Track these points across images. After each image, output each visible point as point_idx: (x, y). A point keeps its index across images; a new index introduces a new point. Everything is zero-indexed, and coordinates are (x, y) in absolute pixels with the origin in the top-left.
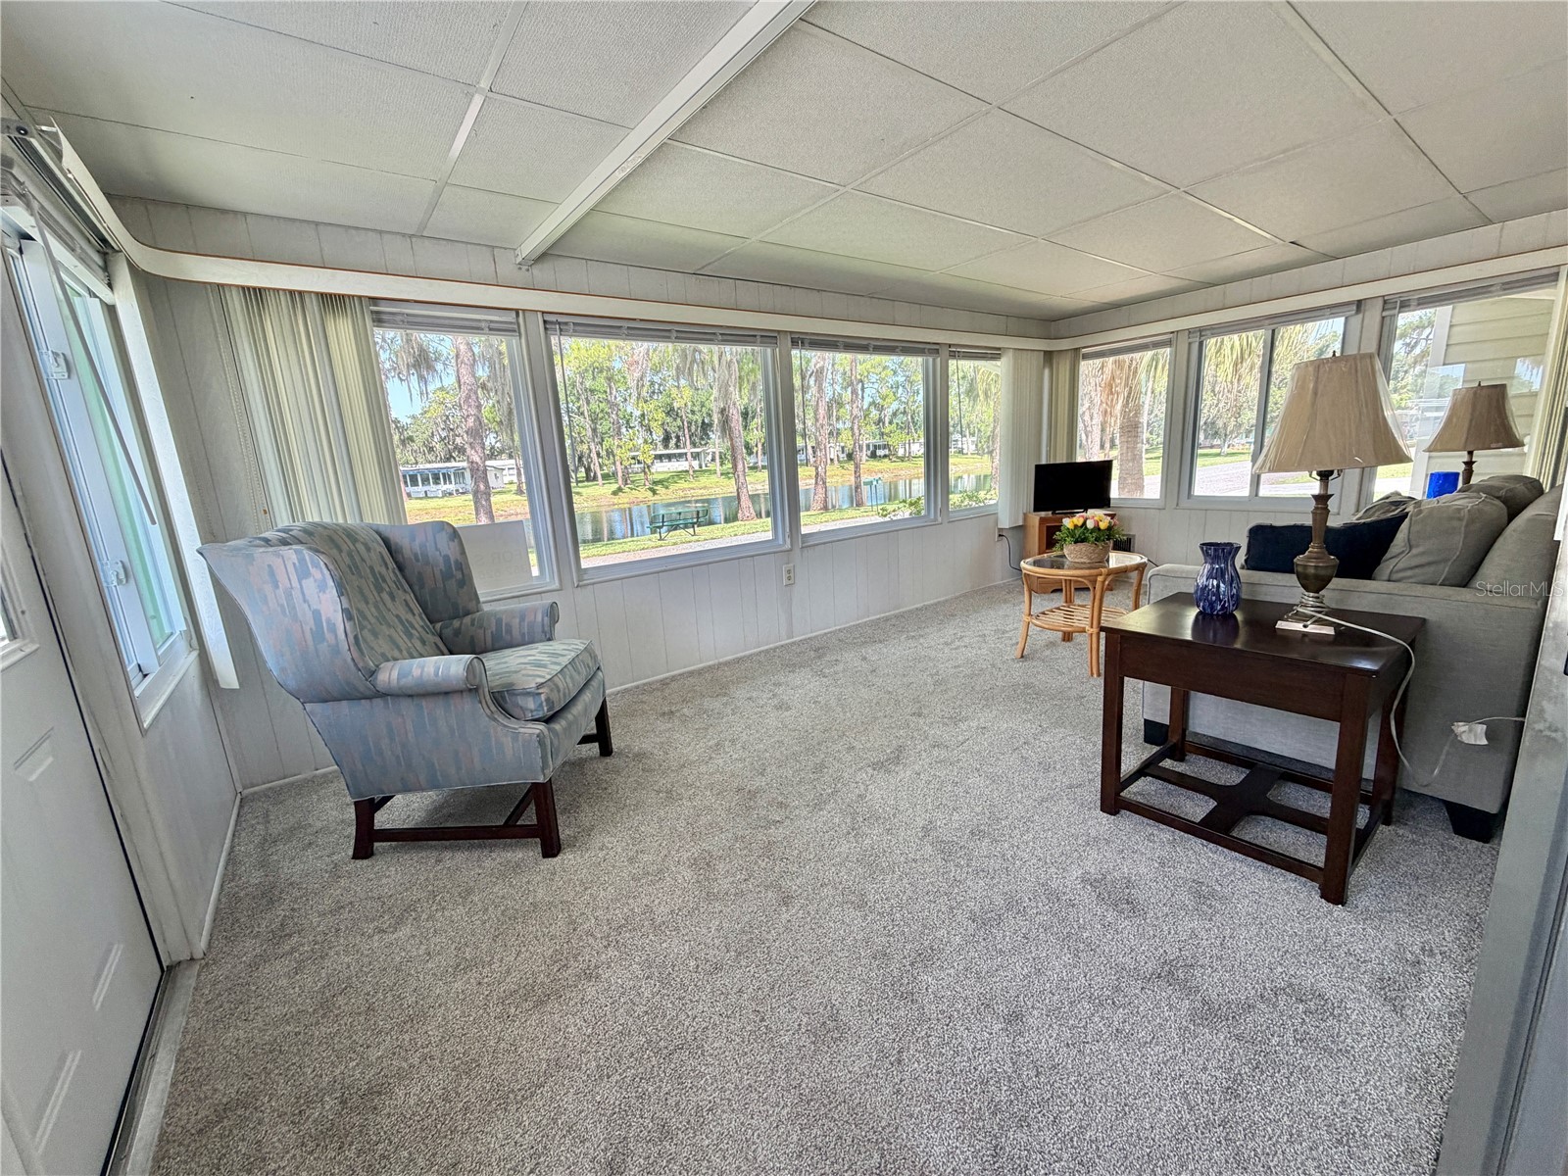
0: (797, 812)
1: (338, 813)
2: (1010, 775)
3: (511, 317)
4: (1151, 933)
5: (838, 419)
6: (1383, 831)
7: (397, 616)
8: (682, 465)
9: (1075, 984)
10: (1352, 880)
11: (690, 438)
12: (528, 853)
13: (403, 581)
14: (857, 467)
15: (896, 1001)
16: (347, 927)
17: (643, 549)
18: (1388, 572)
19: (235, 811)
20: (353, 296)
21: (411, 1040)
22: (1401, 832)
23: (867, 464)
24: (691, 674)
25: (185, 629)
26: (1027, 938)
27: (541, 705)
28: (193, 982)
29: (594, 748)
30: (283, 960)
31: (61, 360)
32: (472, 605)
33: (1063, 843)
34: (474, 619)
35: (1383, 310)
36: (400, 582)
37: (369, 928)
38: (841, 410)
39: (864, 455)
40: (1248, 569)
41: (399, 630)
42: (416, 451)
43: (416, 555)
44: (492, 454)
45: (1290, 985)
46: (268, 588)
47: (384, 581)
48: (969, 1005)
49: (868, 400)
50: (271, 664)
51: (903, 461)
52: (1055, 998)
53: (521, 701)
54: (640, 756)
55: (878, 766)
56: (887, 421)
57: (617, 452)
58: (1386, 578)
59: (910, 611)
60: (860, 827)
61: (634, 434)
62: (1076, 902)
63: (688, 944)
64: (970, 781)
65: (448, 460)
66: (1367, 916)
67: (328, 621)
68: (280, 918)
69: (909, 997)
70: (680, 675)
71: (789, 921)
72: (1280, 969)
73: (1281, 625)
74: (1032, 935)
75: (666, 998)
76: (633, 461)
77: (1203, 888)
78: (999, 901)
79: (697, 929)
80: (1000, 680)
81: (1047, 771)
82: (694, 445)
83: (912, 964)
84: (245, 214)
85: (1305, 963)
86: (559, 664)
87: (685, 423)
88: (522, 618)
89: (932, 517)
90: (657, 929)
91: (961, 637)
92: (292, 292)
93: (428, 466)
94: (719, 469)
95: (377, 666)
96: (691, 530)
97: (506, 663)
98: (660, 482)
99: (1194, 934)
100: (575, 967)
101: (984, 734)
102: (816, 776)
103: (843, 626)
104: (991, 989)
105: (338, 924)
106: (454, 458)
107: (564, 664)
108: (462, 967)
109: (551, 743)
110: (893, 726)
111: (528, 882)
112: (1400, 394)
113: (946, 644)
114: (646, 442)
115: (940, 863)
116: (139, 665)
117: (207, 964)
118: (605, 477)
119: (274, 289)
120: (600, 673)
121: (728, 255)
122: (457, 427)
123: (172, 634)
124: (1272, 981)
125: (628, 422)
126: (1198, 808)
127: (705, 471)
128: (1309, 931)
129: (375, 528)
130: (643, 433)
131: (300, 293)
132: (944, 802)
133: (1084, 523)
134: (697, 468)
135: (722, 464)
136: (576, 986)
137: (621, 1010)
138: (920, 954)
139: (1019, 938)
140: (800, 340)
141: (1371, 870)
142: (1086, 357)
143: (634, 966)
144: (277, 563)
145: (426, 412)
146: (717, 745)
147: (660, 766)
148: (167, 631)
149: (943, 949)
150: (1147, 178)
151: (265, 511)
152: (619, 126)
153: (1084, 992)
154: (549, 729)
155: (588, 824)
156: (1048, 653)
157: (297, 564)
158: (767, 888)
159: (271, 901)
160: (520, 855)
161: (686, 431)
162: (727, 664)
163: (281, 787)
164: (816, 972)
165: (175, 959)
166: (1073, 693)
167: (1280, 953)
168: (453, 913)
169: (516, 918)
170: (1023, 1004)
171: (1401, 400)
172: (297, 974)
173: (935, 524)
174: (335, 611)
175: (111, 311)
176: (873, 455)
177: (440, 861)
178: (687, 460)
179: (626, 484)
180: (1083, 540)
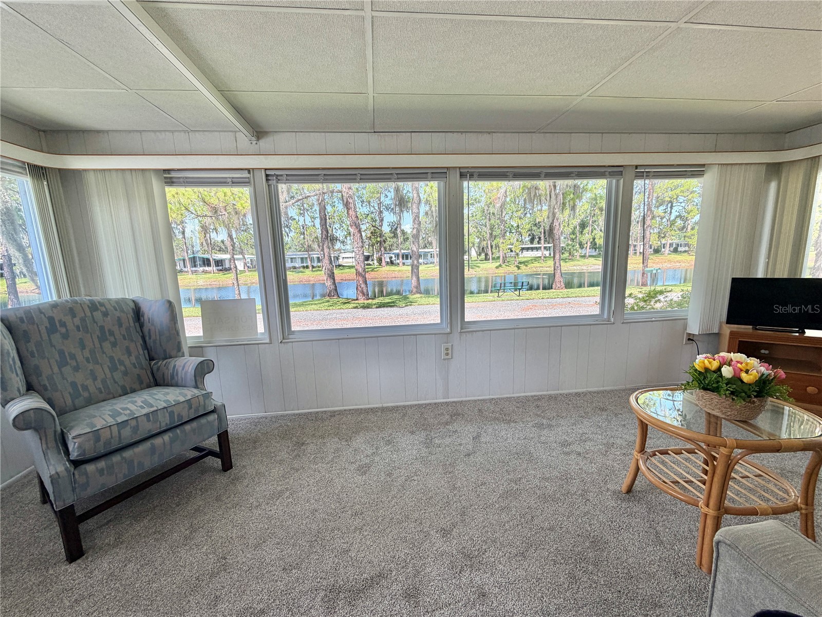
3: (246, 175)
8: (538, 253)
17: (484, 302)
39: (667, 250)
49: (674, 214)
56: (689, 227)
57: (501, 245)
61: (512, 237)
65: (424, 248)
76: (509, 251)
82: (547, 242)
87: (543, 230)
89: (606, 316)
98: (524, 262)
109: (74, 480)
114: (517, 240)
118: (494, 259)
125: (509, 229)
130: (517, 236)
133: (720, 369)
134: (545, 255)
154: (74, 470)
161: (543, 234)
173: (608, 322)
176: (676, 251)
178: (542, 250)
179: (504, 263)
180: (716, 390)
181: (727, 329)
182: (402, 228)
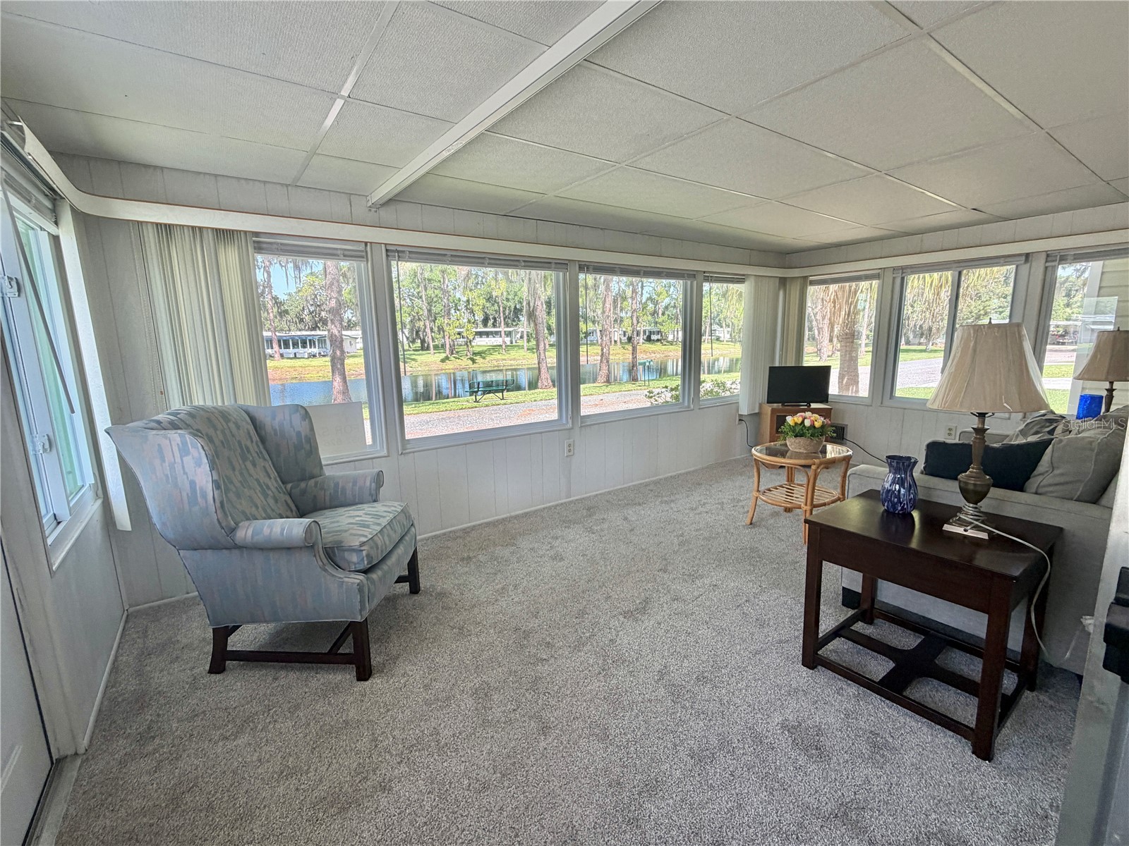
0: (560, 652)
1: (199, 633)
2: (733, 629)
3: (362, 247)
4: (833, 777)
5: (621, 310)
6: (1028, 696)
7: (257, 480)
8: (497, 341)
9: (768, 819)
10: (999, 740)
11: (504, 320)
12: (344, 676)
13: (264, 452)
14: (634, 349)
15: (624, 826)
16: (199, 732)
17: (462, 409)
18: (1036, 485)
19: (122, 624)
20: (240, 231)
21: (239, 836)
22: (1041, 697)
23: (643, 346)
24: (488, 524)
25: (93, 482)
26: (733, 776)
27: (363, 559)
28: (75, 774)
29: (406, 587)
30: (146, 759)
31: (14, 283)
32: (316, 471)
33: (769, 692)
34: (318, 482)
35: (1046, 262)
36: (261, 453)
37: (216, 735)
38: (624, 303)
39: (641, 338)
40: (926, 474)
41: (257, 491)
42: (289, 321)
43: (275, 431)
44: (349, 326)
45: (941, 831)
46: (157, 462)
47: (249, 451)
48: (682, 832)
49: (645, 296)
50: (155, 519)
51: (672, 345)
52: (751, 831)
53: (346, 554)
54: (442, 595)
55: (627, 614)
56: (660, 312)
57: (446, 328)
58: (1034, 491)
59: (666, 479)
60: (609, 668)
61: (461, 316)
62: (776, 745)
63: (464, 764)
64: (700, 632)
65: (314, 329)
66: (1008, 772)
67: (201, 489)
68: (148, 722)
69: (634, 822)
70: (479, 525)
71: (545, 749)
72: (934, 816)
73: (947, 527)
74: (737, 773)
75: (443, 811)
76: (458, 336)
77: (878, 739)
78: (714, 741)
79: (472, 751)
80: (731, 543)
81: (762, 626)
82: (507, 325)
83: (639, 794)
84: (162, 168)
85: (955, 812)
86: (379, 524)
87: (501, 309)
88: (355, 483)
89: (686, 404)
90: (441, 749)
91: (704, 504)
92: (193, 228)
93: (299, 333)
94: (525, 344)
95: (237, 524)
96: (500, 395)
97: (338, 522)
98: (479, 353)
99: (867, 780)
100: (374, 779)
101: (715, 591)
102: (578, 621)
103: (612, 489)
104: (701, 819)
105: (191, 730)
106: (319, 328)
107: (384, 525)
108: (285, 773)
109: (369, 589)
110: (644, 579)
111: (343, 702)
112: (1071, 309)
113: (692, 509)
114: (469, 321)
115: (670, 703)
116: (55, 515)
117: (87, 759)
118: (436, 347)
119: (180, 225)
120: (413, 529)
121: (531, 203)
122: (323, 304)
123: (83, 486)
124: (927, 826)
125: (456, 305)
126: (879, 667)
127: (516, 346)
128: (960, 782)
129: (244, 408)
130: (467, 315)
131: (200, 228)
132: (678, 650)
133: (803, 422)
134: (508, 343)
135: (529, 341)
136: (372, 797)
137: (406, 820)
138: (647, 785)
139: (727, 775)
140: (585, 267)
141: (1015, 731)
142: (812, 283)
143: (420, 782)
144: (165, 443)
145: (299, 291)
146: (503, 589)
147: (456, 605)
148: (80, 484)
149: (665, 781)
150: (855, 164)
151: (161, 392)
152: (446, 121)
153: (775, 826)
154: (367, 579)
155: (395, 653)
156: (772, 521)
157: (180, 445)
158: (531, 718)
159: (142, 707)
160: (339, 678)
161: (502, 314)
162: (516, 517)
163: (159, 607)
164: (562, 796)
165: (63, 753)
166: (789, 558)
167: (936, 801)
168: (282, 725)
169: (331, 733)
170: (725, 834)
171: (1073, 313)
172: (156, 772)
173: (688, 410)
174: (207, 481)
175: (55, 240)
176: (649, 339)
177: (276, 679)
178: (501, 337)
179: (452, 354)
180: (802, 435)
181: (768, 409)
182: (274, 294)
